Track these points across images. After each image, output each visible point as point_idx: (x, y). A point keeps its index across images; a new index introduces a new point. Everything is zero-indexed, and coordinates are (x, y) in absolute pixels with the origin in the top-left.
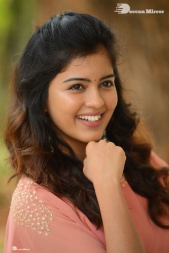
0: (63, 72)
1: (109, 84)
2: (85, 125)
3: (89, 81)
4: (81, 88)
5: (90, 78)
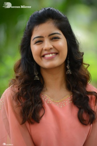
5: (43, 36)
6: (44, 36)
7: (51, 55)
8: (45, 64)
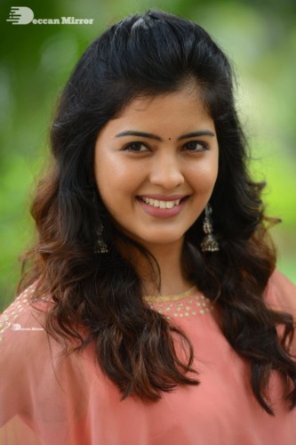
0: (116, 118)
1: (199, 147)
2: (148, 213)
3: (158, 139)
4: (143, 148)
6: (165, 137)
7: (169, 205)
8: (143, 226)
